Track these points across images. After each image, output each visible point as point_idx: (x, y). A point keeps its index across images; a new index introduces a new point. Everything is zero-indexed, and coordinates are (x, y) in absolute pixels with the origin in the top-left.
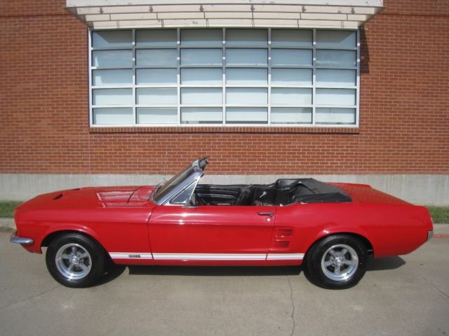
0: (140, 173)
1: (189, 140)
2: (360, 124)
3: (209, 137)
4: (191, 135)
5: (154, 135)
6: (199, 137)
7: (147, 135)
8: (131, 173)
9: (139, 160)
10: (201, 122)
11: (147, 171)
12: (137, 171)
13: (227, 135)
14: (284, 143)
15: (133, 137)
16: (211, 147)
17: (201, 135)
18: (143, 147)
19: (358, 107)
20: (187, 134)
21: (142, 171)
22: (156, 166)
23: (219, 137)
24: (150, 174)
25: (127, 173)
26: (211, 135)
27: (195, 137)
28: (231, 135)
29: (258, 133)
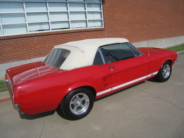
0: (11, 62)
1: (35, 40)
2: (104, 26)
3: (45, 37)
4: (36, 37)
5: (16, 39)
6: (40, 38)
7: (12, 40)
8: (6, 63)
9: (10, 54)
10: (37, 31)
11: (16, 60)
12: (10, 61)
13: (53, 35)
14: (78, 37)
15: (4, 42)
16: (47, 42)
17: (41, 37)
18: (11, 47)
19: (103, 19)
20: (34, 37)
21: (12, 60)
22: (20, 56)
23: (50, 37)
24: (17, 61)
25: (4, 63)
26: (46, 36)
27: (38, 38)
28: (55, 35)
29: (67, 33)
